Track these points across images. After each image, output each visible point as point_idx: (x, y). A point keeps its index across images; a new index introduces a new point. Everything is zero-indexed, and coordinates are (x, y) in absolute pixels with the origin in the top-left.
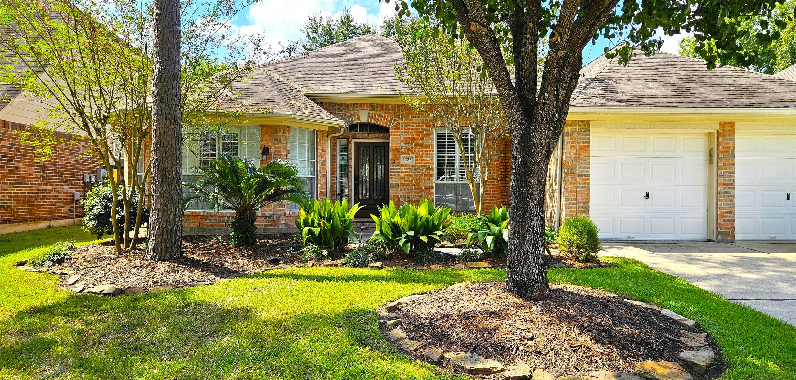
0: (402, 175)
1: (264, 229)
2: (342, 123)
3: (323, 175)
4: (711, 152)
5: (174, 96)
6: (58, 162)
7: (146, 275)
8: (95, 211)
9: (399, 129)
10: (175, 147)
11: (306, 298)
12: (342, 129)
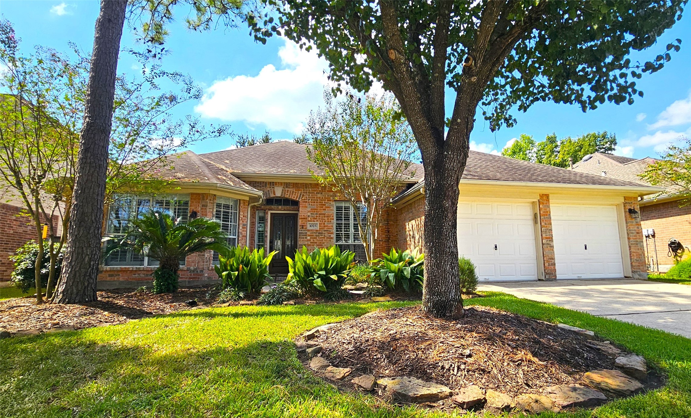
0: (309, 238)
1: (189, 282)
2: (260, 193)
3: (243, 236)
4: (535, 215)
5: (101, 148)
6: (6, 231)
7: (48, 317)
8: (23, 266)
9: (306, 202)
10: (97, 193)
11: (217, 332)
12: (261, 200)
